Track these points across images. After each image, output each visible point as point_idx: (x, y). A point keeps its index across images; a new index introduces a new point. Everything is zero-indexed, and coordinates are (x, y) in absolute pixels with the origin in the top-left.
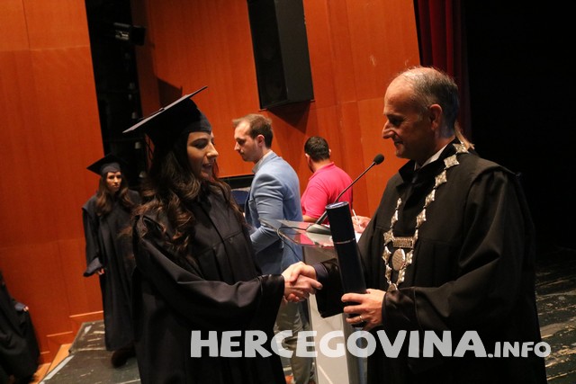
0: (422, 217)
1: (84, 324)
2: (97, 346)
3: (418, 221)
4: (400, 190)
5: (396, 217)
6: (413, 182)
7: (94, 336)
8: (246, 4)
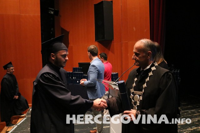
3: (144, 86)
5: (135, 84)
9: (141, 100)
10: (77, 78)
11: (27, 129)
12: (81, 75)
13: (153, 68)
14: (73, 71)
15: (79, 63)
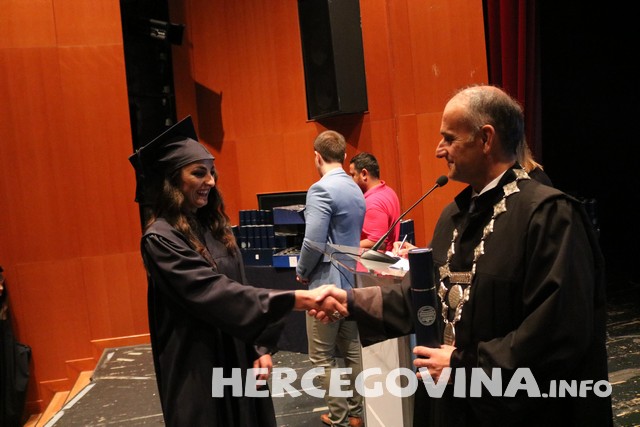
0: (480, 249)
1: (106, 350)
2: (121, 375)
3: (476, 254)
4: (456, 219)
5: (452, 250)
6: (470, 211)
7: (118, 364)
8: (296, 4)
9: (466, 303)
10: (253, 246)
11: (96, 422)
12: (267, 234)
13: (511, 189)
14: (241, 224)
15: (258, 196)
